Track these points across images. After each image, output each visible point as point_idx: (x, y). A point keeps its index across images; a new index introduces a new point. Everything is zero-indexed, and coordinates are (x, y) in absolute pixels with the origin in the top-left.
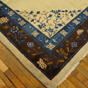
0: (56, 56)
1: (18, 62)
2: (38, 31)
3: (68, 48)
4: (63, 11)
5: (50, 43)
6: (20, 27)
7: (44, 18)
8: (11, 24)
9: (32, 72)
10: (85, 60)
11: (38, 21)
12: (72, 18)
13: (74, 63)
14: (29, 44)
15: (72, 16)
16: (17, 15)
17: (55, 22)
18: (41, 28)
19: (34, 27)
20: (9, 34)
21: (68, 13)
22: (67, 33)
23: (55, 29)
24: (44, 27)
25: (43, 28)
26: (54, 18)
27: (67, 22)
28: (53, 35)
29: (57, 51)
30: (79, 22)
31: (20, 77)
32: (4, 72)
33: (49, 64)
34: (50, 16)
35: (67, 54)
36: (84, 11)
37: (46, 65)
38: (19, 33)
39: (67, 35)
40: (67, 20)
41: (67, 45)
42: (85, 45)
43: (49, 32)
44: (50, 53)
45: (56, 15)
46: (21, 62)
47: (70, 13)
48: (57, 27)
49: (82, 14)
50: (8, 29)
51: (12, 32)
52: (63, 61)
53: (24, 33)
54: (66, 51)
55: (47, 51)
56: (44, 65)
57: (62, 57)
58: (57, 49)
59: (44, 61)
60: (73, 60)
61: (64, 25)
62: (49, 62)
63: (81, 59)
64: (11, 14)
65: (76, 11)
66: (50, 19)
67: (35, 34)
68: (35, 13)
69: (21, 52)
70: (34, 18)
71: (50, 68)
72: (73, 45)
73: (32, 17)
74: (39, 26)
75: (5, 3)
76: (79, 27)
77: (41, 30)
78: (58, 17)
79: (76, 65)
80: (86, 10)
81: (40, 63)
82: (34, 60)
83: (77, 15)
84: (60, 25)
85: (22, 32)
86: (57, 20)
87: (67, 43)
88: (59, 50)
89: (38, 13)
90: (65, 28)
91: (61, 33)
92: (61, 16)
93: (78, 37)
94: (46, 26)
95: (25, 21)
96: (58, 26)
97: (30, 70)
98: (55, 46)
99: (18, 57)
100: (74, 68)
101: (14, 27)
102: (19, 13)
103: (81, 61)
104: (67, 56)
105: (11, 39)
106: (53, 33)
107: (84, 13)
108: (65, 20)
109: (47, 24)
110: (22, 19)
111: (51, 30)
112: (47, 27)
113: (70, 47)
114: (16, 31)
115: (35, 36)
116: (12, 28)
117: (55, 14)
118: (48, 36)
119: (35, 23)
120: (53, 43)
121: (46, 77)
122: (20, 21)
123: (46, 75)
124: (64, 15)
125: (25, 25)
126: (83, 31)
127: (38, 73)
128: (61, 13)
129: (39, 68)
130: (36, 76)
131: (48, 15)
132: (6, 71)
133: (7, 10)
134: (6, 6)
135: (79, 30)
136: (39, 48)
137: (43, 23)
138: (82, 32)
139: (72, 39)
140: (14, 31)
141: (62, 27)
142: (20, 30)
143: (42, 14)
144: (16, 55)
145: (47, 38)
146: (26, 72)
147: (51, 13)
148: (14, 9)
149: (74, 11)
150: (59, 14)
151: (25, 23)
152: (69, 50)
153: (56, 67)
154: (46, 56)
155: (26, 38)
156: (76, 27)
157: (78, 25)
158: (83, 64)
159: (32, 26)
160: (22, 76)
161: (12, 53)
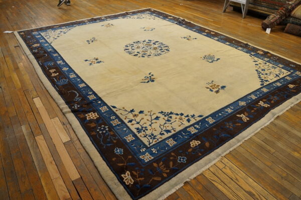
0: (151, 171)
1: (95, 171)
2: (135, 135)
3: (171, 163)
4: (177, 114)
5: (147, 153)
6: (111, 128)
7: (148, 120)
8: (100, 122)
9: (111, 187)
10: (193, 182)
11: (138, 123)
12: (187, 124)
13: (176, 185)
14: (117, 150)
15: (189, 122)
16: (111, 111)
17: (162, 127)
18: (139, 132)
19: (130, 130)
20: (94, 133)
21: (183, 117)
22: (175, 143)
23: (160, 136)
24: (144, 131)
25: (143, 133)
26: (162, 121)
27: (178, 129)
28: (154, 143)
29: (155, 165)
30: (197, 131)
31: (92, 190)
32: (73, 180)
33: (138, 179)
34: (157, 118)
35: (168, 171)
36: (207, 117)
37: (133, 181)
38: (107, 134)
39: (175, 146)
40: (180, 126)
41: (171, 158)
42: (197, 163)
43: (149, 138)
44: (143, 166)
45: (166, 118)
46: (99, 172)
47: (187, 118)
48: (163, 134)
49: (203, 121)
50: (93, 128)
51: (98, 132)
52: (159, 179)
53: (114, 135)
54: (167, 167)
55: (140, 163)
56: (131, 180)
57: (160, 174)
58: (154, 162)
59: (132, 175)
60: (174, 180)
61: (173, 132)
62: (139, 178)
63: (188, 180)
64: (103, 109)
65: (196, 115)
66: (156, 123)
67: (129, 138)
68: (136, 113)
69: (103, 159)
70: (133, 118)
71: (138, 186)
72: (180, 160)
73: (131, 116)
74: (138, 129)
75: (100, 95)
76: (196, 137)
77: (138, 135)
78: (168, 120)
79: (178, 187)
80: (210, 115)
81: (125, 177)
82: (118, 172)
83: (195, 121)
84: (168, 131)
85: (112, 133)
86: (165, 125)
87: (172, 156)
88: (158, 164)
89: (141, 112)
90: (174, 137)
91: (166, 142)
92: (172, 120)
93: (190, 150)
94: (147, 130)
95: (120, 120)
96: (165, 133)
97: (109, 183)
98: (153, 158)
99: (97, 164)
100: (173, 191)
101: (103, 126)
102: (114, 110)
103: (186, 183)
104: (166, 173)
105: (95, 140)
106: (154, 140)
107: (206, 119)
108: (177, 125)
109: (149, 128)
110: (117, 117)
111: (153, 136)
112: (149, 132)
113: (175, 161)
114: (104, 132)
115: (128, 141)
116: (101, 126)
117: (165, 116)
118: (147, 144)
119: (133, 124)
120: (151, 154)
121: (129, 197)
122: (113, 120)
123: (129, 194)
124: (177, 120)
125: (118, 125)
126: (200, 143)
127: (119, 189)
128: (174, 116)
129: (123, 183)
130: (115, 192)
131: (154, 117)
132: (76, 180)
133: (100, 104)
134: (100, 99)
135: (193, 141)
136: (130, 157)
137: (144, 126)
138: (198, 144)
139: (181, 151)
140: (102, 130)
141: (170, 134)
142: (110, 130)
143: (146, 115)
144: (95, 161)
145: (145, 146)
146: (103, 186)
147: (159, 115)
148: (109, 105)
149: (193, 116)
150: (171, 117)
151: (119, 123)
152: (173, 166)
153: (147, 185)
154: (137, 168)
155: (115, 141)
156: (191, 137)
157: (194, 134)
158: (188, 187)
159: (128, 127)
160: (95, 190)
161: (90, 157)
